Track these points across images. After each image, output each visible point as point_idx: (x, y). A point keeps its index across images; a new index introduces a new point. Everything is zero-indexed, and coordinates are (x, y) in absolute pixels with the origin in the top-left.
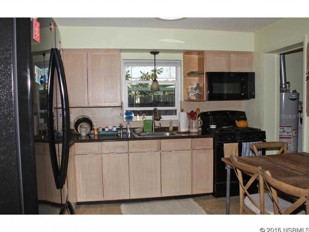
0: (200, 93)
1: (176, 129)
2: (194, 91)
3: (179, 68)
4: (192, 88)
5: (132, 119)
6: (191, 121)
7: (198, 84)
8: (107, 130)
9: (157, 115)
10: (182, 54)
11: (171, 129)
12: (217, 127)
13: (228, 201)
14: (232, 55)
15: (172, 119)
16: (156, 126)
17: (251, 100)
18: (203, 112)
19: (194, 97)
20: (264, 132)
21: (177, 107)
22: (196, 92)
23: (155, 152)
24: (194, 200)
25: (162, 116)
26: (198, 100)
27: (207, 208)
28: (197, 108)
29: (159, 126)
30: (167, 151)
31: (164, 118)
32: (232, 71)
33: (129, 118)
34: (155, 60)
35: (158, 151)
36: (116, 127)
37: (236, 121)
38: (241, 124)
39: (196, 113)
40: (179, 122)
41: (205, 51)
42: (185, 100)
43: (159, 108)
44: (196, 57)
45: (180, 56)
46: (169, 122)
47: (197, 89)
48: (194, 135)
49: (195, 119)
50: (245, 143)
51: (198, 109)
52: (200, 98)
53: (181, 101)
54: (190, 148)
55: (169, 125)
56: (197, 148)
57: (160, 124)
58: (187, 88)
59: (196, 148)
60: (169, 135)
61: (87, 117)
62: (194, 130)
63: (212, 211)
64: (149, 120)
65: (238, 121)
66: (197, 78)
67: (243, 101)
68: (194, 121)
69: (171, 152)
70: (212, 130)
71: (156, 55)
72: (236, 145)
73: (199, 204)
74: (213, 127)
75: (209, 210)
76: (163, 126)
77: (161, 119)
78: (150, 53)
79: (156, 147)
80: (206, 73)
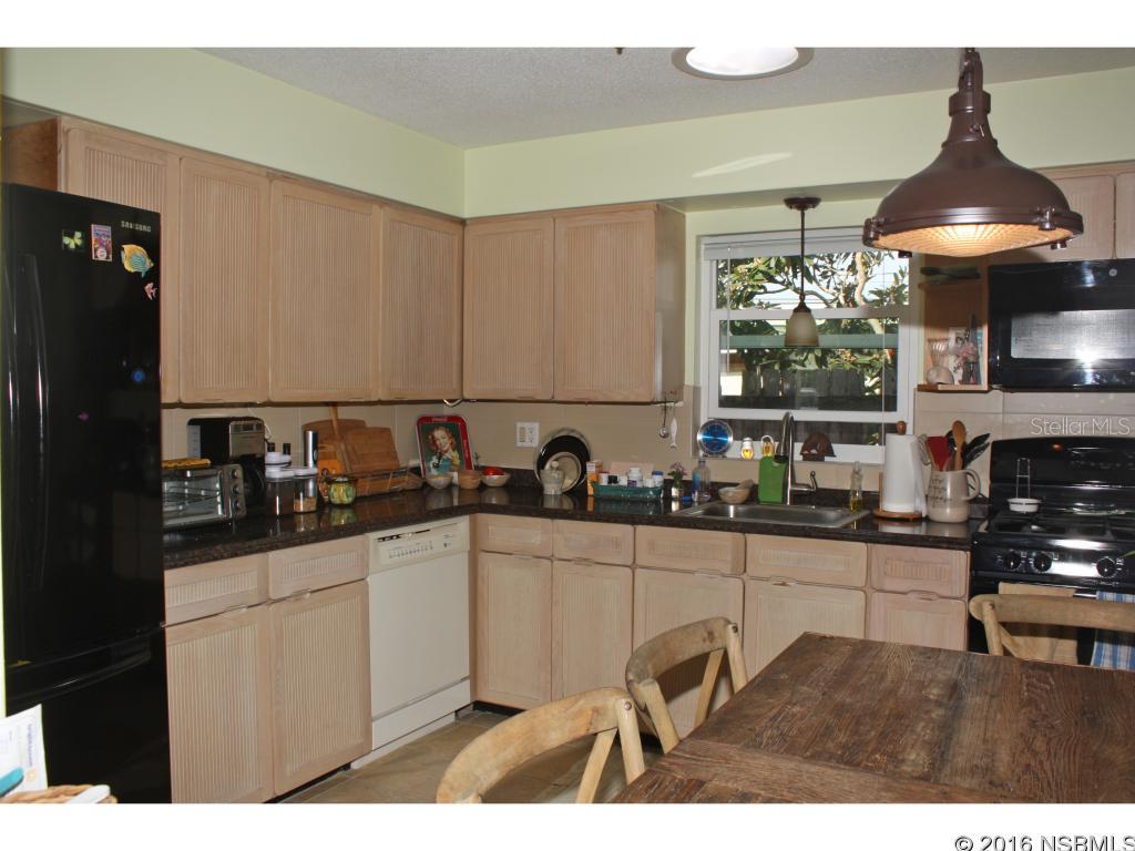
1: (871, 500)
5: (724, 451)
6: (934, 471)
8: (623, 481)
9: (820, 441)
11: (856, 498)
16: (797, 481)
21: (906, 411)
23: (724, 576)
25: (836, 447)
28: (955, 420)
29: (810, 483)
30: (767, 580)
33: (716, 447)
34: (803, 230)
35: (734, 575)
36: (661, 474)
39: (951, 441)
46: (853, 470)
49: (952, 468)
51: (959, 425)
52: (971, 379)
54: (862, 582)
56: (890, 584)
57: (813, 475)
59: (888, 587)
61: (579, 433)
62: (948, 510)
68: (948, 475)
69: (784, 584)
71: (809, 212)
74: (1024, 505)
76: (824, 483)
77: (827, 459)
78: (783, 207)
79: (729, 558)
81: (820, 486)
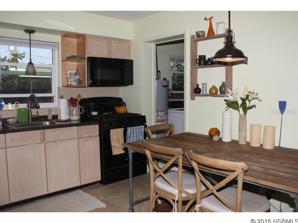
0: (81, 79)
1: (55, 117)
2: (75, 77)
3: (56, 51)
4: (70, 74)
5: (2, 108)
6: (72, 107)
7: (77, 70)
9: (34, 102)
10: (60, 37)
11: (50, 117)
12: (98, 113)
13: (131, 187)
14: (112, 42)
15: (51, 107)
16: (33, 115)
17: (130, 86)
18: (84, 98)
19: (75, 83)
20: (144, 116)
21: (55, 93)
22: (77, 78)
23: (38, 144)
24: (84, 191)
25: (40, 104)
26: (78, 86)
27: (100, 197)
28: (78, 94)
29: (37, 115)
30: (51, 142)
31: (42, 105)
32: (112, 57)
34: (30, 40)
35: (41, 143)
37: (116, 107)
38: (120, 110)
39: (77, 100)
40: (60, 110)
41: (86, 35)
42: (63, 86)
43: (37, 95)
44: (75, 41)
45: (58, 38)
46: (48, 110)
47: (77, 74)
48: (75, 123)
49: (76, 106)
50: (129, 128)
51: (79, 96)
52: (80, 84)
53: (59, 88)
54: (77, 137)
55: (48, 113)
56: (83, 136)
57: (37, 112)
58: (65, 73)
60: (49, 124)
62: (75, 117)
63: (107, 199)
64: (23, 109)
65: (118, 107)
66: (76, 63)
67: (120, 87)
68: (74, 108)
69: (56, 142)
70: (95, 117)
72: (121, 130)
73: (90, 195)
74: (95, 113)
75: (103, 198)
77: (39, 108)
78: (23, 32)
79: (39, 138)
80: (87, 58)
81: (39, 115)
